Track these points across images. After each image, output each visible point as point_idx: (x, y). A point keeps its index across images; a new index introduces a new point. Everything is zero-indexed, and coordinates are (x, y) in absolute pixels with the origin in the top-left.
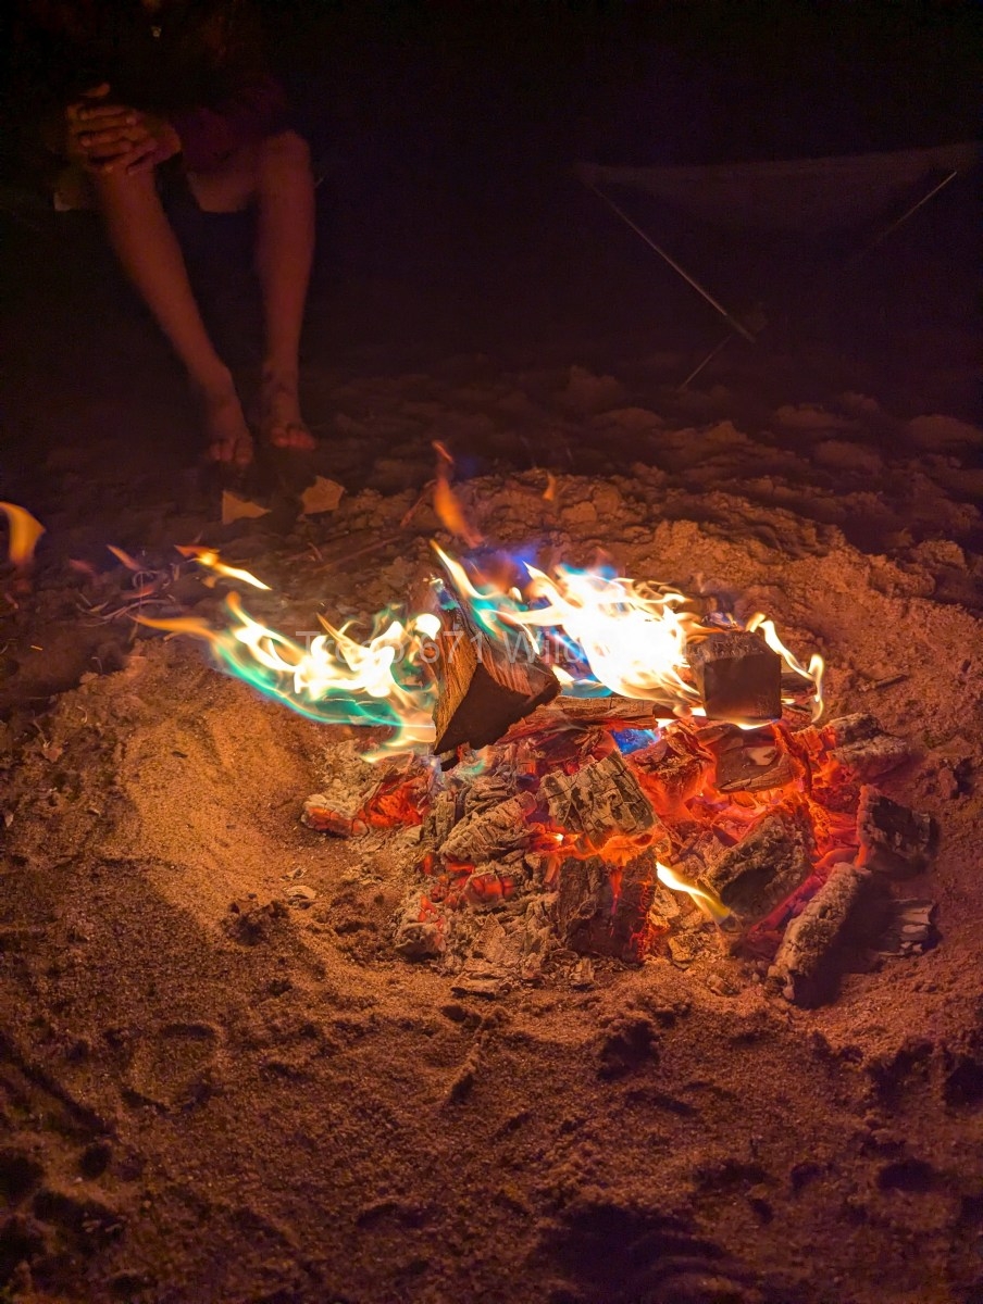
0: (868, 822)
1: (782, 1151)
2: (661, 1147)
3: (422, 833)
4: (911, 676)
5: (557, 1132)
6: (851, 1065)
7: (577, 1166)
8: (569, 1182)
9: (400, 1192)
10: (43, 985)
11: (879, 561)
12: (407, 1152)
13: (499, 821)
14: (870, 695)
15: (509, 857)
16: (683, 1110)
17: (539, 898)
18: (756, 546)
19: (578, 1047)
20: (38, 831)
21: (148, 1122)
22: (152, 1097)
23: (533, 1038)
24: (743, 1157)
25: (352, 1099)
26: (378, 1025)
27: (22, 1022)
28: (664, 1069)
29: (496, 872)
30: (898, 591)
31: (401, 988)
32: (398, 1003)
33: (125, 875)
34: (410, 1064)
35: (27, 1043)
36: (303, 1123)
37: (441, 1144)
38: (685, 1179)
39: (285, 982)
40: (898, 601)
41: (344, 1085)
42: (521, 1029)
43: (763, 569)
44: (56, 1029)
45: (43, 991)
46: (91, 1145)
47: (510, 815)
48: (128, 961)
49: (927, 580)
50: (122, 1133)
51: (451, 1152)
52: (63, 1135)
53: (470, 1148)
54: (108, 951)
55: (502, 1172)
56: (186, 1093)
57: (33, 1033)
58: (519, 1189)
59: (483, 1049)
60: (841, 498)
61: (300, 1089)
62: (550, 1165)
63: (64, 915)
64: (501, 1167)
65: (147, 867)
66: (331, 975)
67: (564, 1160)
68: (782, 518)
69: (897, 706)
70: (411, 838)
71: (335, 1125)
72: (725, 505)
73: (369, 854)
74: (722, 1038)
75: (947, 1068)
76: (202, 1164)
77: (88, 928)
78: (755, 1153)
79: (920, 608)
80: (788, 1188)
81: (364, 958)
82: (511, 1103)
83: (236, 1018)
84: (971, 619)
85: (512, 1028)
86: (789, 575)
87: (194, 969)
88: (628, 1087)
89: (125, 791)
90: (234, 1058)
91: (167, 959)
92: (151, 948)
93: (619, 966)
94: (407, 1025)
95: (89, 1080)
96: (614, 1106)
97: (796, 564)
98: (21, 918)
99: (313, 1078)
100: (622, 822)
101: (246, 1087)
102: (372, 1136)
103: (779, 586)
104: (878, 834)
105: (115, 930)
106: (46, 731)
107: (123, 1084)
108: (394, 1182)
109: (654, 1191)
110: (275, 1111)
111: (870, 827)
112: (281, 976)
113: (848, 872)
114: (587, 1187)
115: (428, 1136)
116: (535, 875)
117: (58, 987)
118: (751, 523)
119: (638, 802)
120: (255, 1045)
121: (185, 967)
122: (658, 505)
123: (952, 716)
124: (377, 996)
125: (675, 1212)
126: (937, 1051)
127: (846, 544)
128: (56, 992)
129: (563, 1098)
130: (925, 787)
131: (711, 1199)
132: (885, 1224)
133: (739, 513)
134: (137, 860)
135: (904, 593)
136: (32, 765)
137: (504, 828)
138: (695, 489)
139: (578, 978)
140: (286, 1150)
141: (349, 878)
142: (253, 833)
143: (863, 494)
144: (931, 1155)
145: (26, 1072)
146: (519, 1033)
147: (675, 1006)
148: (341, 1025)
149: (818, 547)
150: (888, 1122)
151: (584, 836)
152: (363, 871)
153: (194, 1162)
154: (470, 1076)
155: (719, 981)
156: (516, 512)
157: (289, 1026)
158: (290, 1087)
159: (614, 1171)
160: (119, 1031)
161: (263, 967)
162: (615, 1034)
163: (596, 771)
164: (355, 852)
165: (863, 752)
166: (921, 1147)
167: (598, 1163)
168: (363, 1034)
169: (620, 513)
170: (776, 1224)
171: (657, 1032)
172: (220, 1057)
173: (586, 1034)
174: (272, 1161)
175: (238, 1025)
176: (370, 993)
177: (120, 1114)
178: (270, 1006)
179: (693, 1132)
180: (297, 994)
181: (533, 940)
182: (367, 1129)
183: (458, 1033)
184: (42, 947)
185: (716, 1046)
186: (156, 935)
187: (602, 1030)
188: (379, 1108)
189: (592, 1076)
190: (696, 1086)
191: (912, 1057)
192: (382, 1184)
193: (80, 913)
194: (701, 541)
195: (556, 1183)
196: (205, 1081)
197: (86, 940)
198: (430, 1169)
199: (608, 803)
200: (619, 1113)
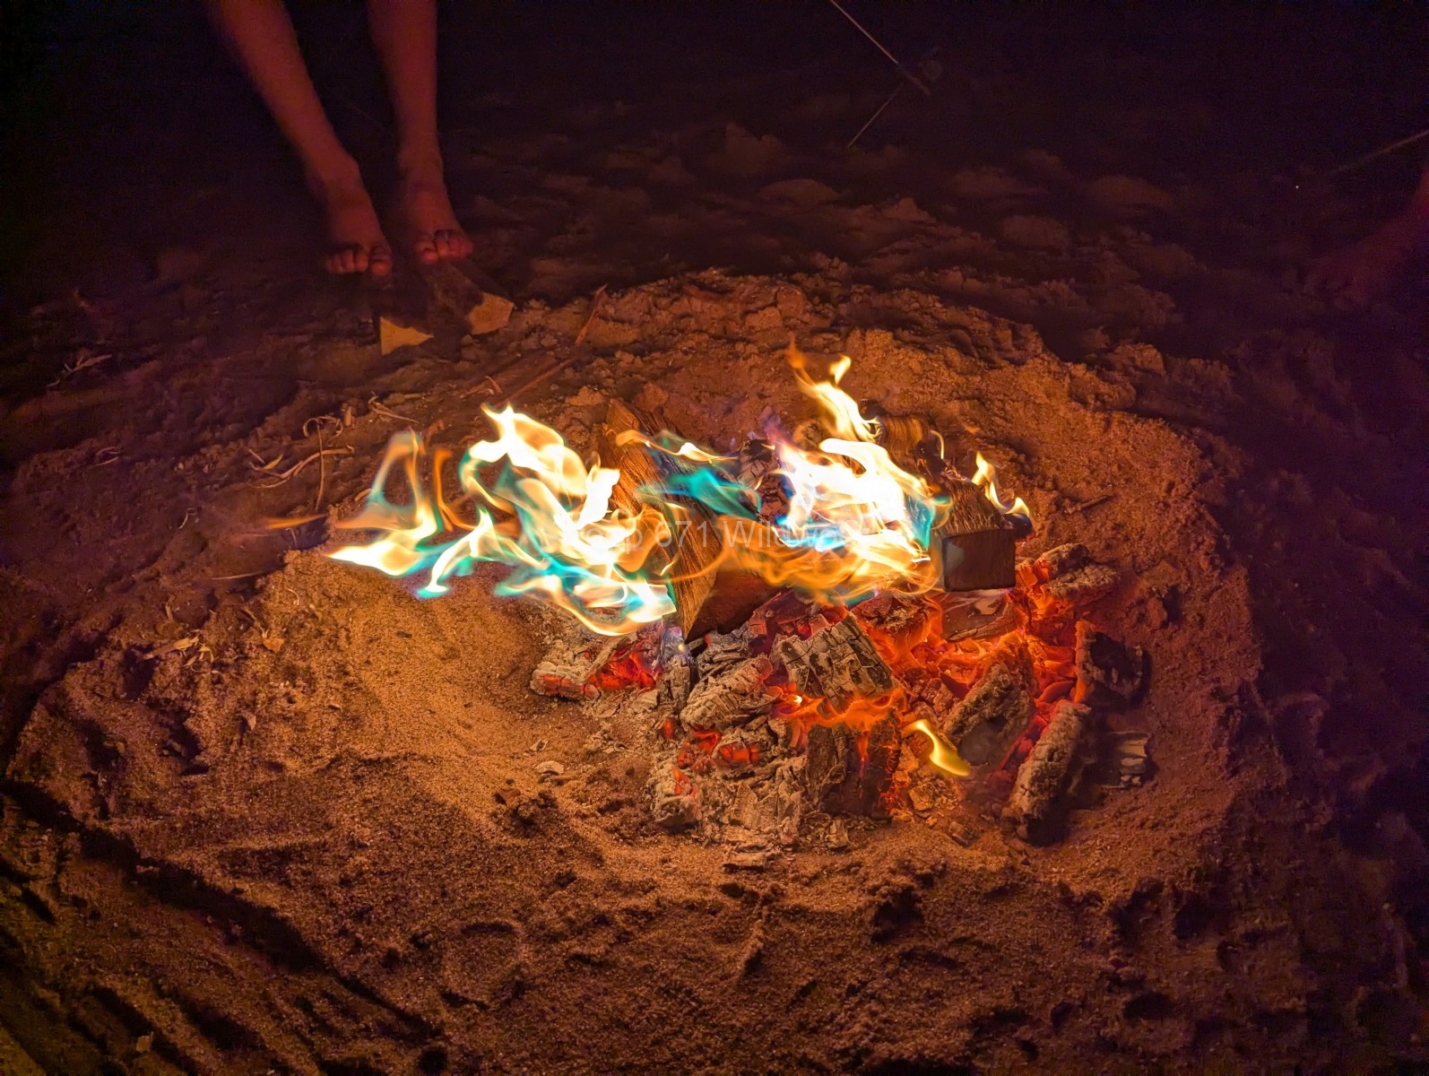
0: (1087, 661)
1: (1041, 994)
2: (936, 999)
3: (658, 697)
4: (1116, 496)
5: (844, 995)
6: (1093, 909)
7: (867, 1025)
8: (864, 1042)
9: (715, 1063)
10: (338, 896)
11: (1080, 370)
12: (714, 1026)
13: (739, 688)
14: (1076, 518)
15: (753, 724)
16: (951, 964)
17: (787, 763)
18: (953, 354)
19: (850, 915)
20: (283, 731)
21: (472, 1021)
22: (470, 996)
23: (808, 909)
24: (1007, 1002)
25: (656, 982)
26: (665, 908)
27: (328, 935)
28: (930, 928)
29: (742, 739)
30: (1099, 403)
31: (675, 866)
32: (676, 883)
33: (386, 775)
34: (702, 944)
35: (336, 954)
36: (615, 1008)
37: (742, 1017)
38: (961, 1027)
39: (568, 874)
40: (1099, 416)
41: (645, 969)
42: (796, 901)
43: (961, 380)
44: (362, 938)
45: (340, 903)
46: (426, 1047)
47: (748, 681)
48: (413, 864)
49: (1128, 390)
50: (451, 1033)
51: (753, 1023)
52: (397, 1039)
53: (769, 1018)
54: (391, 856)
55: (801, 1037)
56: (502, 990)
57: (340, 944)
58: (818, 1050)
59: (765, 924)
60: (1034, 289)
61: (605, 975)
62: (842, 1027)
63: (338, 821)
64: (799, 1032)
65: (405, 764)
66: (609, 862)
67: (854, 1020)
68: (976, 319)
69: (1103, 530)
70: (648, 704)
71: (644, 1007)
72: (917, 305)
73: (607, 719)
74: (977, 893)
75: (1176, 905)
76: (531, 1055)
77: (365, 833)
78: (1017, 998)
79: (1121, 423)
80: (1049, 1027)
81: (630, 835)
82: (798, 972)
83: (531, 912)
84: (1174, 435)
85: (788, 902)
86: (988, 385)
87: (479, 868)
88: (900, 947)
89: (361, 681)
90: (538, 952)
91: (450, 859)
92: (431, 848)
93: (870, 825)
94: (691, 907)
95: (406, 985)
96: (890, 967)
97: (994, 374)
98: (295, 827)
99: (614, 965)
100: (862, 686)
101: (555, 978)
102: (679, 1014)
103: (979, 399)
104: (1097, 673)
105: (392, 833)
106: (260, 619)
107: (441, 987)
108: (708, 1055)
109: (935, 1043)
110: (588, 999)
111: (1089, 666)
112: (563, 868)
113: (1071, 711)
114: (879, 1045)
115: (730, 1010)
116: (780, 741)
117: (353, 896)
118: (944, 326)
119: (876, 665)
120: (555, 938)
121: (470, 866)
122: (844, 305)
123: (1157, 541)
124: (655, 878)
125: (956, 1059)
126: (1166, 891)
127: (1044, 351)
128: (352, 901)
129: (844, 964)
130: (1135, 617)
131: (984, 1044)
132: (1134, 1049)
133: (931, 314)
134: (394, 757)
135: (1104, 406)
136: (257, 658)
137: (745, 694)
138: (881, 285)
139: (834, 840)
140: (605, 1034)
141: (592, 747)
142: (488, 708)
143: (1054, 282)
144: (1168, 987)
145: (343, 981)
146: (796, 906)
147: (932, 868)
148: (629, 911)
149: (1016, 354)
150: (1130, 961)
151: (825, 701)
152: (605, 739)
153: (524, 1054)
154: (759, 951)
155: (960, 828)
156: (697, 321)
157: (583, 917)
158: (596, 974)
159: (900, 1028)
160: (424, 935)
161: (544, 859)
162: (884, 901)
163: (831, 636)
164: (590, 718)
165: (1075, 585)
166: (1158, 980)
167: (885, 1021)
168: (652, 919)
169: (807, 318)
170: (1042, 1060)
171: (920, 894)
172: (524, 953)
173: (855, 900)
174: (595, 1046)
175: (535, 919)
176: (648, 876)
177: (445, 1015)
178: (560, 898)
179: (961, 984)
180: (583, 884)
181: (787, 805)
182: (674, 1008)
183: (738, 909)
184: (327, 857)
185: (973, 902)
186: (433, 835)
187: (871, 898)
188: (681, 988)
189: (866, 941)
190: (960, 941)
191: (1145, 897)
192: (698, 1057)
193: (353, 818)
194: (896, 351)
195: (851, 1043)
196: (517, 977)
197: (366, 846)
198: (738, 1040)
199: (847, 669)
200: (897, 972)
